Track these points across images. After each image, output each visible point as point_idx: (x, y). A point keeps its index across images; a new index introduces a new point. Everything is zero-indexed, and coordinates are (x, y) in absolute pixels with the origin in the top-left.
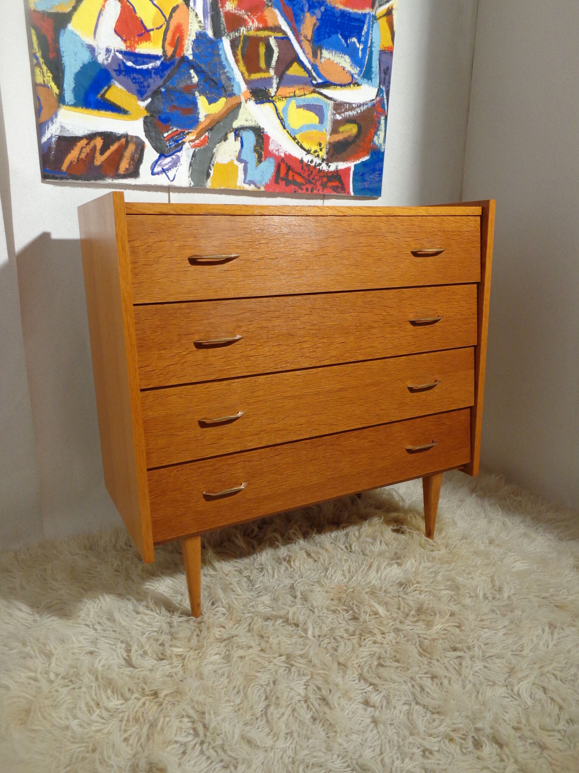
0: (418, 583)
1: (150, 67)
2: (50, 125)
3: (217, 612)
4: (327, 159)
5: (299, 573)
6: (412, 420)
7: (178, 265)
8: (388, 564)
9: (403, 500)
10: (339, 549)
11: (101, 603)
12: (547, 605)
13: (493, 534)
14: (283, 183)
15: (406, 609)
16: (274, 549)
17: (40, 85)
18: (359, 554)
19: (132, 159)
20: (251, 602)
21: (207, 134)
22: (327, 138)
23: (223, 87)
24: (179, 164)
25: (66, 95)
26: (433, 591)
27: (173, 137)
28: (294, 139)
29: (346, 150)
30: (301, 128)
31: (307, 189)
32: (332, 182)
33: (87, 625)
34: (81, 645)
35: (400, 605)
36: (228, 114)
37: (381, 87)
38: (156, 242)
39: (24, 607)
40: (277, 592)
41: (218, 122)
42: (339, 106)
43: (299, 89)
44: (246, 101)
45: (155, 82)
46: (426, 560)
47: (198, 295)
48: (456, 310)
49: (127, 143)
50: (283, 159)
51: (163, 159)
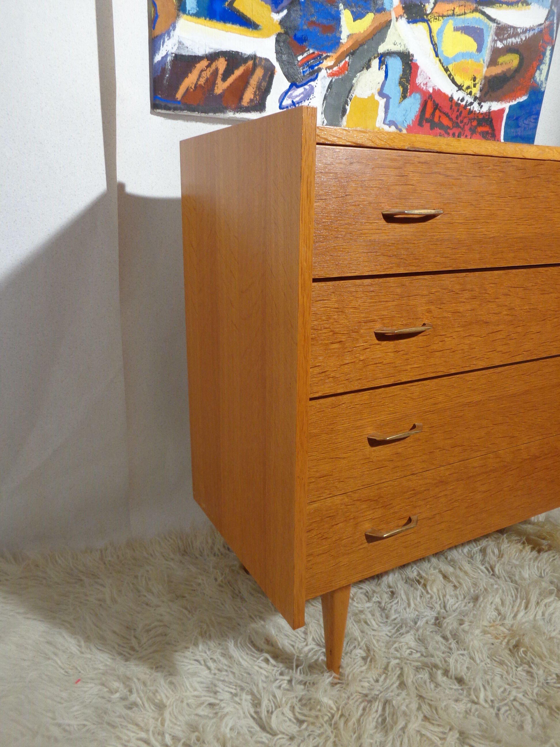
2: (166, 39)
4: (480, 97)
10: (479, 571)
14: (427, 126)
19: (259, 87)
21: (347, 59)
22: (483, 71)
24: (311, 97)
27: (308, 62)
28: (446, 70)
29: (502, 87)
30: (455, 56)
31: (454, 135)
32: (482, 126)
34: (196, 693)
36: (374, 35)
37: (553, 7)
41: (361, 45)
42: (502, 31)
43: (459, 6)
44: (397, 19)
49: (255, 66)
50: (430, 96)
51: (294, 89)
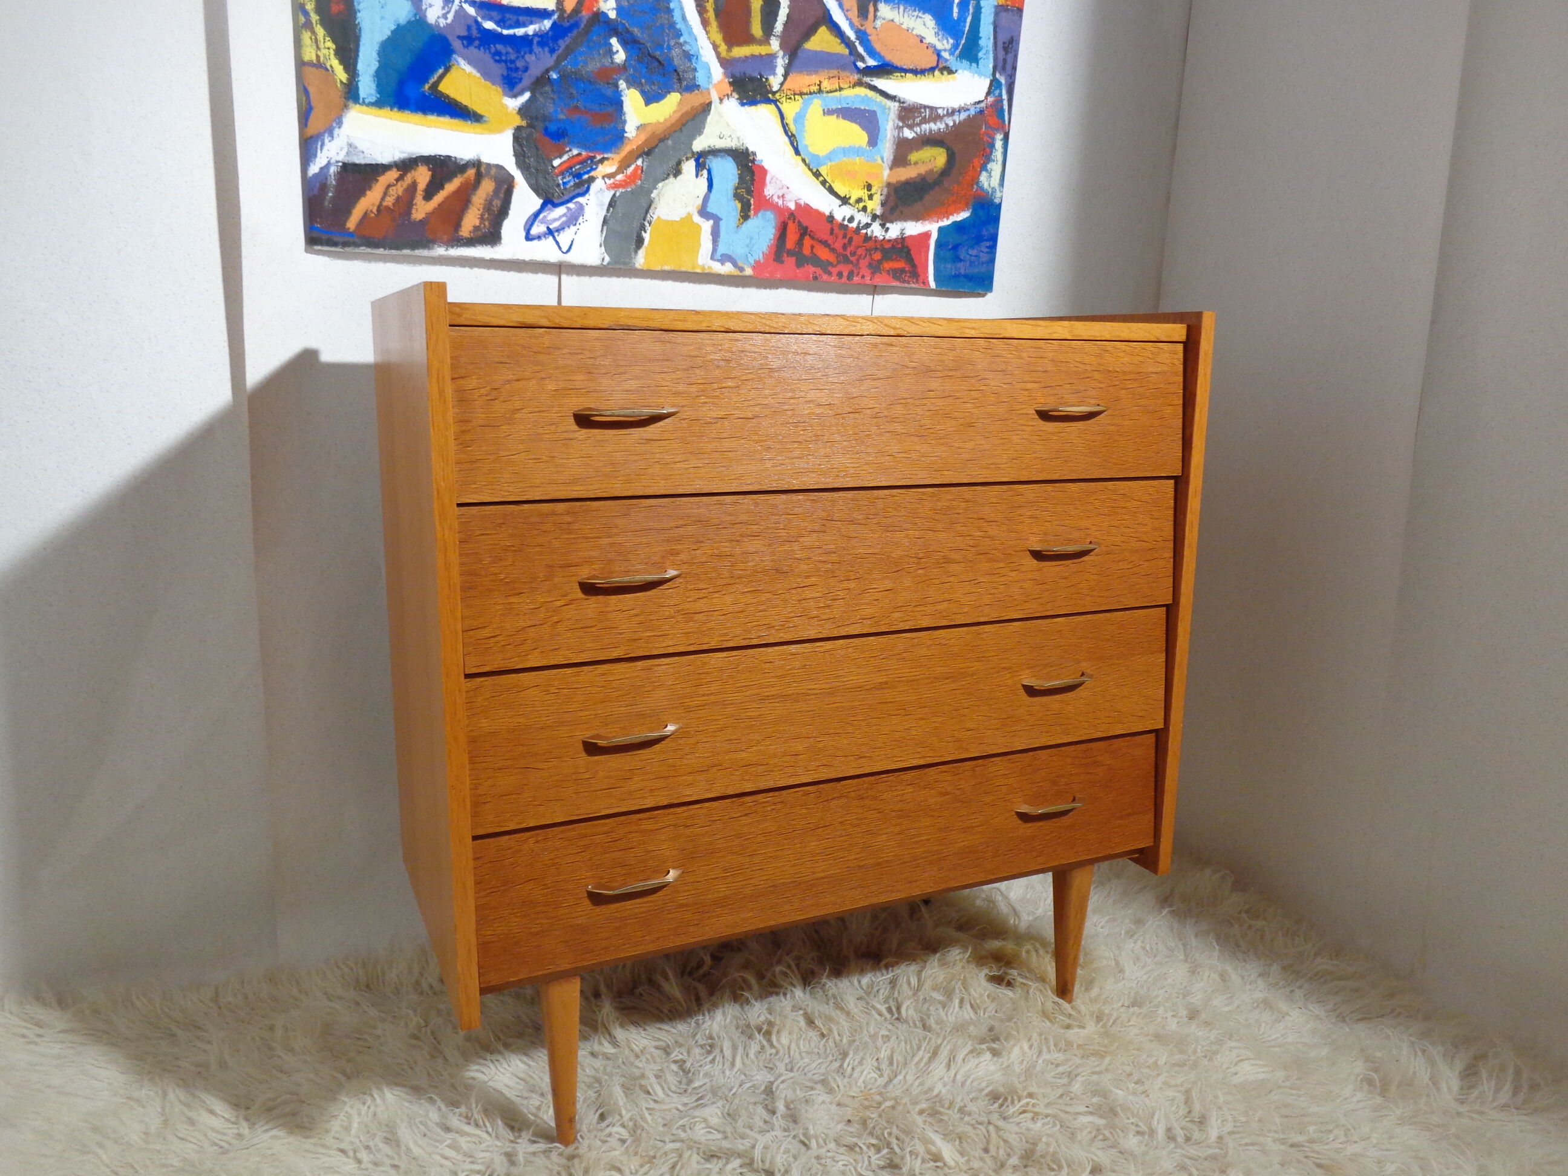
0: (1031, 1095)
1: (531, 33)
2: (326, 141)
3: (610, 1135)
4: (882, 215)
5: (787, 1061)
6: (1031, 753)
7: (553, 428)
8: (971, 1052)
9: (1016, 912)
10: (874, 1012)
11: (376, 1106)
12: (1299, 1162)
13: (1196, 999)
14: (790, 262)
15: (1001, 1152)
16: (741, 1005)
17: (311, 64)
18: (915, 1025)
19: (488, 207)
20: (681, 1118)
21: (639, 162)
22: (884, 174)
23: (676, 71)
24: (580, 220)
25: (360, 85)
26: (1062, 1115)
27: (571, 168)
28: (817, 174)
29: (921, 199)
30: (830, 153)
31: (840, 275)
32: (892, 260)
33: (343, 1151)
35: (988, 1142)
36: (684, 125)
37: (998, 76)
38: (509, 381)
39: (220, 1107)
40: (737, 1101)
41: (662, 140)
42: (909, 113)
43: (829, 78)
44: (721, 100)
45: (539, 61)
46: (1052, 1047)
47: (591, 487)
48: (1127, 530)
49: (479, 176)
50: (792, 214)
51: (549, 209)
